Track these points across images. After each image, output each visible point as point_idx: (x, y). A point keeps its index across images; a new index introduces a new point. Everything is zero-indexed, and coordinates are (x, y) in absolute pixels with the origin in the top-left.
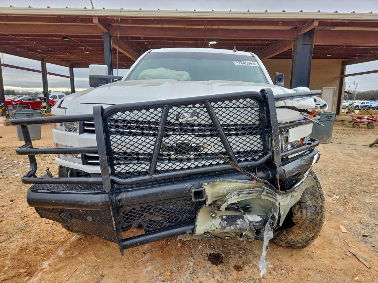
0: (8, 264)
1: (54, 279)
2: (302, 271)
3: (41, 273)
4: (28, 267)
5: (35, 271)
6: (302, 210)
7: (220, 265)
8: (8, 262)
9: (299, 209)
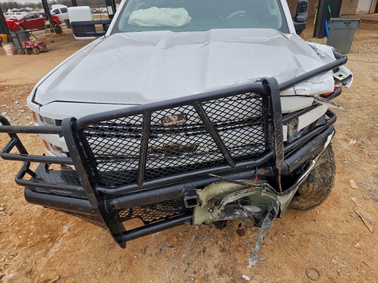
0: (33, 230)
1: (74, 245)
2: (303, 235)
3: (62, 238)
4: (51, 232)
5: (57, 236)
6: (309, 183)
7: (224, 229)
8: (32, 227)
9: (306, 182)
